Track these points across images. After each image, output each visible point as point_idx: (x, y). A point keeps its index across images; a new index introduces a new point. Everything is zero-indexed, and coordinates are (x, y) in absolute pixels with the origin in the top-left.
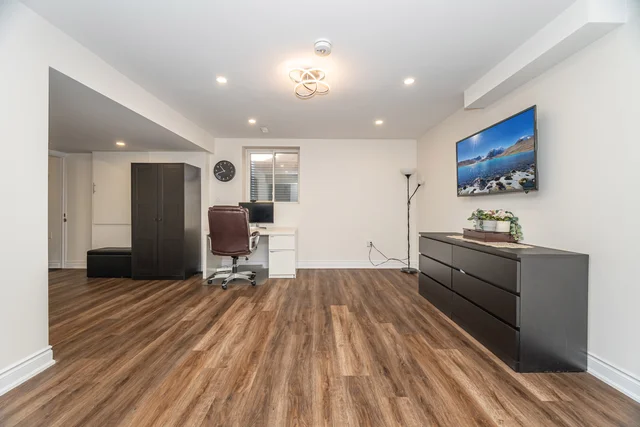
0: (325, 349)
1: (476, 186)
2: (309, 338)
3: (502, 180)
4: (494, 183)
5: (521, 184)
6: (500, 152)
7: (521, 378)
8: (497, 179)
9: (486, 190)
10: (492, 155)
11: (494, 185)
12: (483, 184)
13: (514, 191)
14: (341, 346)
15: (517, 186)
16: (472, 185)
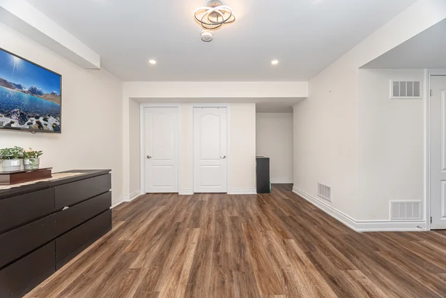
0: (206, 241)
1: (14, 118)
2: (216, 249)
3: (41, 120)
4: (34, 121)
5: (53, 127)
6: (40, 93)
7: (114, 229)
8: (37, 118)
9: (26, 126)
10: (33, 91)
11: (34, 123)
12: (23, 118)
13: (48, 131)
14: (194, 243)
15: (51, 129)
16: (8, 115)
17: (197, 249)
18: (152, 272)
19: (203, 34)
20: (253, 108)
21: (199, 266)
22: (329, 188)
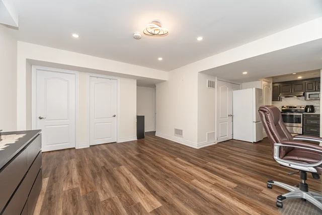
0: (136, 171)
2: (147, 173)
14: (130, 174)
17: (135, 176)
18: (121, 197)
19: (135, 34)
20: (135, 82)
21: (147, 183)
22: (182, 131)
